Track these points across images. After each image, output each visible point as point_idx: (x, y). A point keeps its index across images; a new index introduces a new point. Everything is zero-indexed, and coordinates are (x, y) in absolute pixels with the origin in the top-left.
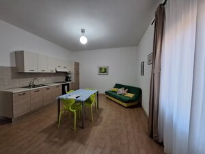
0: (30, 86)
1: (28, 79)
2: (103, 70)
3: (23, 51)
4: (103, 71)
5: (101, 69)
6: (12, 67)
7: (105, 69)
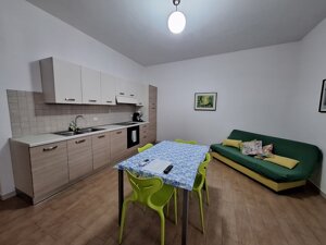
0: (70, 130)
1: (64, 117)
2: (206, 101)
3: (51, 58)
4: (206, 103)
5: (200, 98)
6: (34, 94)
7: (211, 98)
